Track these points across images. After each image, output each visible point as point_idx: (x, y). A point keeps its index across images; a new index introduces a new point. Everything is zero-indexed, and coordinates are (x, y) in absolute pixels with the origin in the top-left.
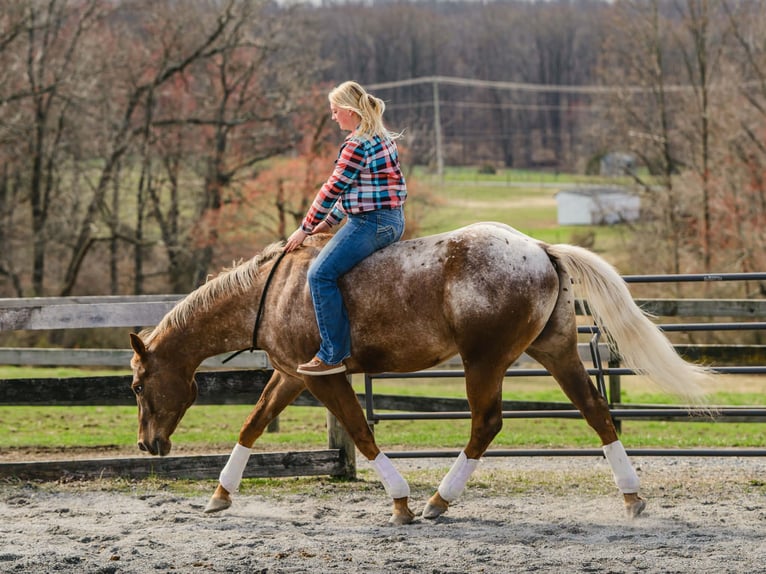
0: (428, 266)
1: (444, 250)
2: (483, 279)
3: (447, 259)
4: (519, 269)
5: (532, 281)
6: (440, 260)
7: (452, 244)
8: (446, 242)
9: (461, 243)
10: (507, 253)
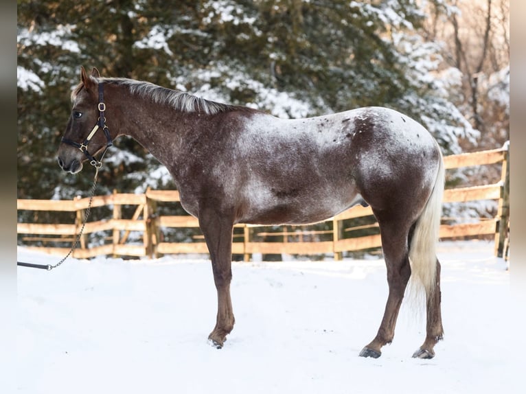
0: (339, 143)
1: (352, 126)
2: (386, 151)
3: (354, 134)
4: (415, 145)
5: (424, 155)
6: (349, 135)
7: (358, 122)
8: (352, 120)
9: (367, 121)
10: (405, 130)
